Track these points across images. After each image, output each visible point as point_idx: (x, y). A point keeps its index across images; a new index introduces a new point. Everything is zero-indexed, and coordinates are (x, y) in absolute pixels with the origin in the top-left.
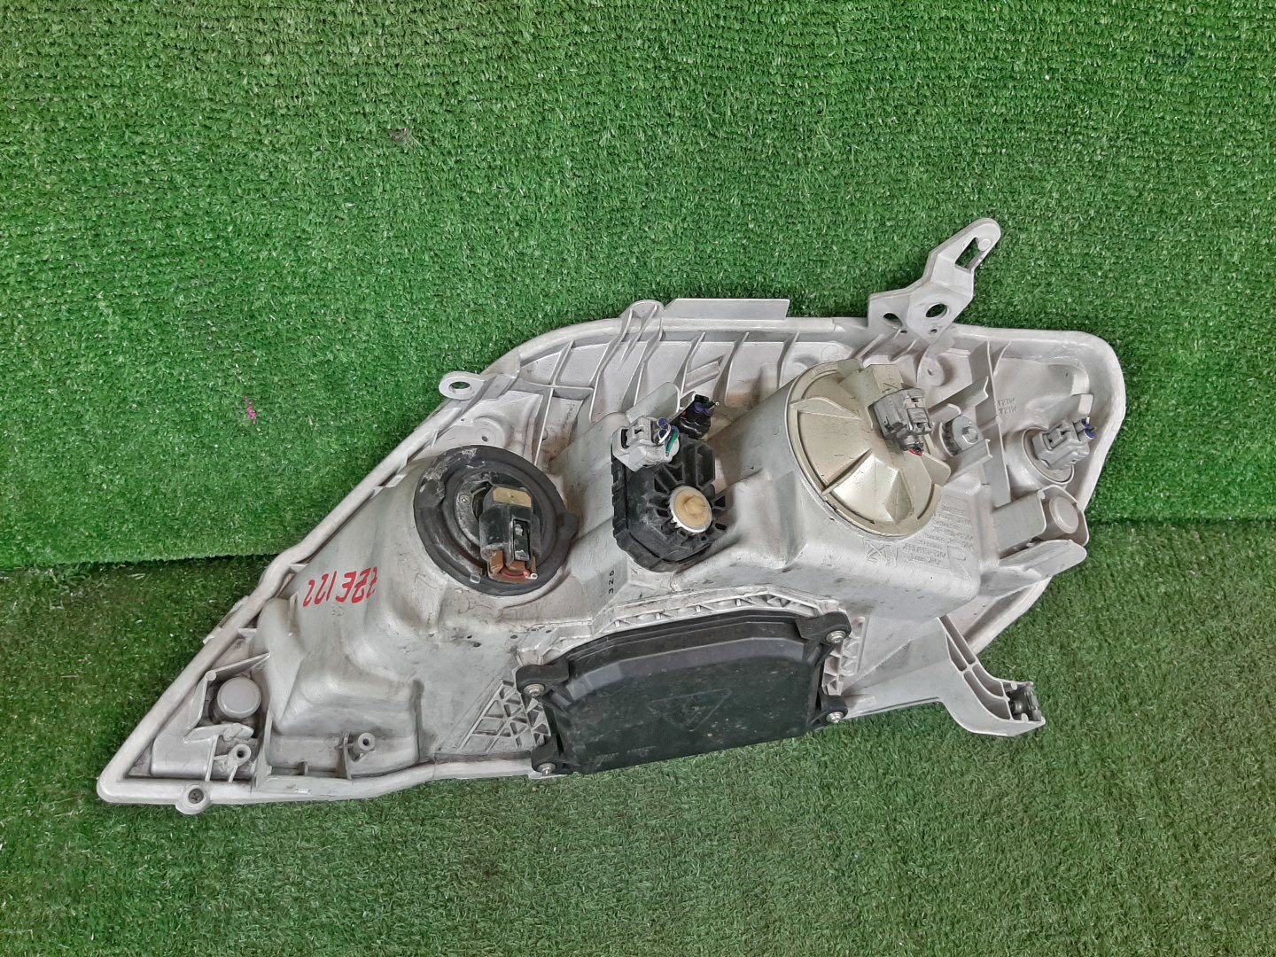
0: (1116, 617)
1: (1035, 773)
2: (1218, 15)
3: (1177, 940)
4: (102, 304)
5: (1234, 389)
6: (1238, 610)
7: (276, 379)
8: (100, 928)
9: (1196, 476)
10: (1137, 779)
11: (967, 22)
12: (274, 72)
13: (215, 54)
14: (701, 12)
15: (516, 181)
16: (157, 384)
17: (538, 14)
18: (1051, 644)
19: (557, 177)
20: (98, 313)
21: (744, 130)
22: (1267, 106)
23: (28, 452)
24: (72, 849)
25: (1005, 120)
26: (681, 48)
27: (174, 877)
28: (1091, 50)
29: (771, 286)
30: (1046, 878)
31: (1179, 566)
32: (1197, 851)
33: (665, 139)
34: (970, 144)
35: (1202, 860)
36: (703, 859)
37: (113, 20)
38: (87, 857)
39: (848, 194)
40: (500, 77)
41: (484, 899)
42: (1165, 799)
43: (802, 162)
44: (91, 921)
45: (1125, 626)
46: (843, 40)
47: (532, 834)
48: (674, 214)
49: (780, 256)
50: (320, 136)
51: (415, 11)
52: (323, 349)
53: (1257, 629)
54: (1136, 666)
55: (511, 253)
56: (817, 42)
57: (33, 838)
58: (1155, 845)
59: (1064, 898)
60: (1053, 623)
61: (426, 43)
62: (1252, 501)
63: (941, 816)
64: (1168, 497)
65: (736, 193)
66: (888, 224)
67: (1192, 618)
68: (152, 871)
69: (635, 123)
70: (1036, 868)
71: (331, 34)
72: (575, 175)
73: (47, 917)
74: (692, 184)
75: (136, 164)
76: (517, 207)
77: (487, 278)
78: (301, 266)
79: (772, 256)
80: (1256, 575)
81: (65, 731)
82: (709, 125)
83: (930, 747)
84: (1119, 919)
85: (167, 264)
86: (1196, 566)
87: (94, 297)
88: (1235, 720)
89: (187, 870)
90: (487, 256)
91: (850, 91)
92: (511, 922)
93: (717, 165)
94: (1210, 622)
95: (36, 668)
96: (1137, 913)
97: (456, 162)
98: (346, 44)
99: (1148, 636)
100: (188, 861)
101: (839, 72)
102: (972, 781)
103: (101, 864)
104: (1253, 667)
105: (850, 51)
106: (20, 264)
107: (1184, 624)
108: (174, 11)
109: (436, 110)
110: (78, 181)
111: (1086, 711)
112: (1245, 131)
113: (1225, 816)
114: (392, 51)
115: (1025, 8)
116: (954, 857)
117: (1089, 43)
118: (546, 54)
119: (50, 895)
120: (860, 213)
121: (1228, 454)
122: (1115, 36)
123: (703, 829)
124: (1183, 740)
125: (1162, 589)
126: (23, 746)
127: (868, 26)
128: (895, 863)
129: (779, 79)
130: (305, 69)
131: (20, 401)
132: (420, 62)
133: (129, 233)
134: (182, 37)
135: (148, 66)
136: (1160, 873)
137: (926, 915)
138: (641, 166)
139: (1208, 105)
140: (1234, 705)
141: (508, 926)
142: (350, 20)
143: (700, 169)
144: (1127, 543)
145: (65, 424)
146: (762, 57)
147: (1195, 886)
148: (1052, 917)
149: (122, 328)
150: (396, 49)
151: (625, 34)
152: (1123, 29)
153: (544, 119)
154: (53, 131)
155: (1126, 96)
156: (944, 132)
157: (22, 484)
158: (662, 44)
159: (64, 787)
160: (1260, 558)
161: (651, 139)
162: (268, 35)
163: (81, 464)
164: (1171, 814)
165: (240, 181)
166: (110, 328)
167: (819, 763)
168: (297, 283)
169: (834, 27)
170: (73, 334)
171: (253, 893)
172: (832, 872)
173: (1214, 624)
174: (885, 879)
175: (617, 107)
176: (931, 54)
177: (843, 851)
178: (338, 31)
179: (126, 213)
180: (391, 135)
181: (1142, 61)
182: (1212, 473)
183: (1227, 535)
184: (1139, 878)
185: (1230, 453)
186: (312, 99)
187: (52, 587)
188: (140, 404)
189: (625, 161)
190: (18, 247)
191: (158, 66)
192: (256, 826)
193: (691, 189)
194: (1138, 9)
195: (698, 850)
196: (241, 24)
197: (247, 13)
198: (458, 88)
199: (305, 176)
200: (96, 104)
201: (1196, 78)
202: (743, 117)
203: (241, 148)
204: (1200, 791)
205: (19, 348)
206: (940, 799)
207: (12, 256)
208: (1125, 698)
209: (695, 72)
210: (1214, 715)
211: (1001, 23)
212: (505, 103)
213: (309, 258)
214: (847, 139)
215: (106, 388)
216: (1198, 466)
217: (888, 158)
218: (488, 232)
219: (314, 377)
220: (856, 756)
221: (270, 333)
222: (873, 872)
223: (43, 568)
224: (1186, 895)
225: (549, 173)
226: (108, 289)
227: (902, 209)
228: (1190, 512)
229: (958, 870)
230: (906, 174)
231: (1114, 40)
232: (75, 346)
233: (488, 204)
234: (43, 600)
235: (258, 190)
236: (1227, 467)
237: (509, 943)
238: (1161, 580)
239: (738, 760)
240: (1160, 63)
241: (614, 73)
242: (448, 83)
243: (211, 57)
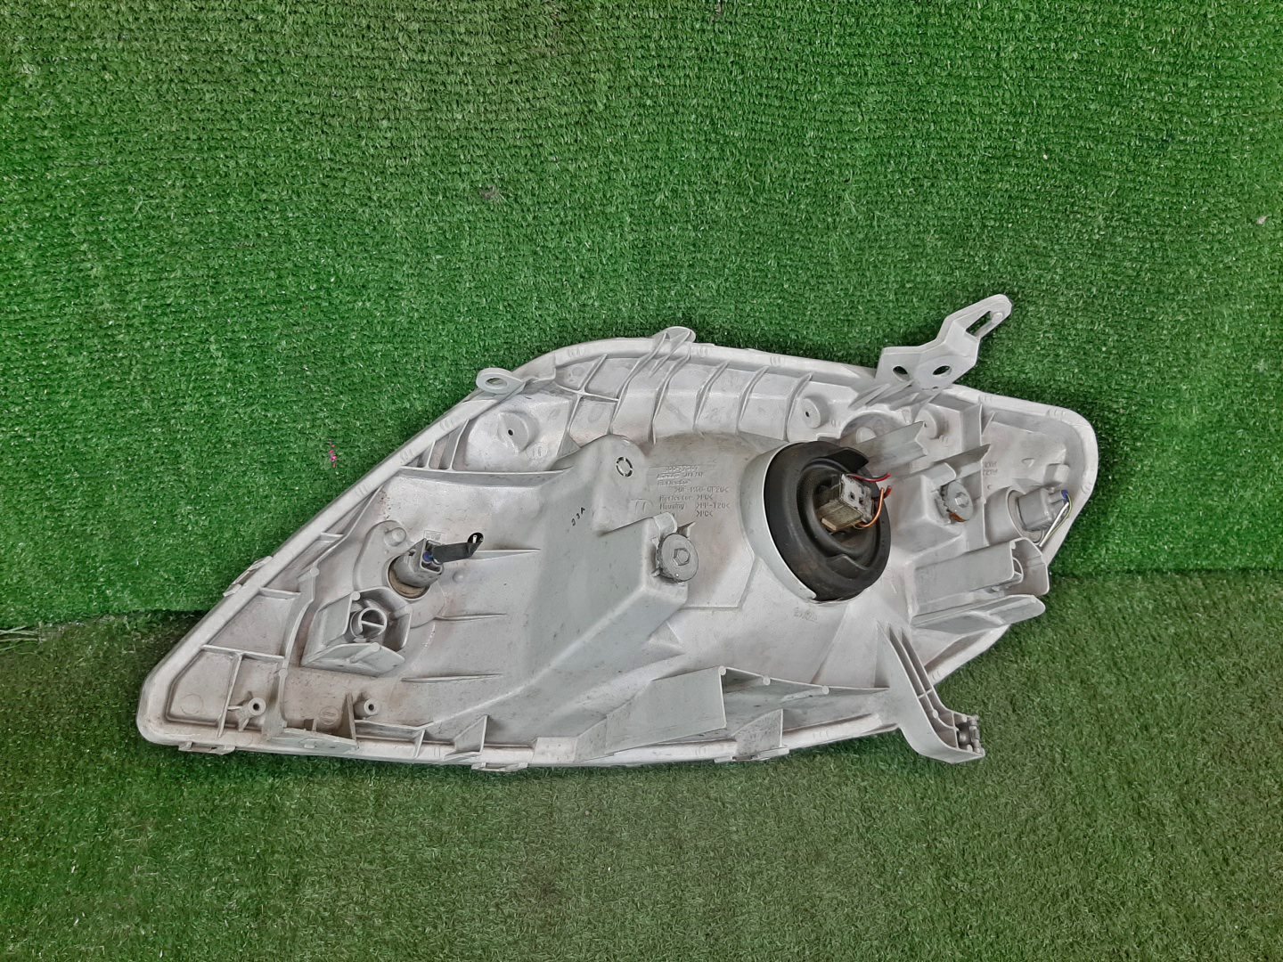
0: (1130, 654)
1: (1066, 796)
2: (1192, 103)
3: (1217, 947)
4: (213, 347)
5: (1226, 441)
6: (1245, 648)
7: (358, 424)
8: (169, 946)
9: (1197, 527)
10: (1162, 800)
11: (974, 106)
12: (389, 135)
13: (340, 119)
14: (746, 91)
15: (584, 235)
16: (252, 425)
17: (610, 87)
18: (1072, 679)
19: (618, 231)
20: (208, 355)
21: (781, 197)
22: (1242, 185)
23: (125, 491)
24: (141, 872)
25: (1010, 197)
26: (728, 123)
27: (241, 898)
28: (1083, 133)
29: (803, 344)
30: (1084, 891)
31: (1185, 609)
32: (1228, 864)
33: (712, 204)
34: (979, 216)
35: (1233, 873)
36: (753, 876)
37: (257, 89)
38: (155, 881)
39: (871, 256)
40: (576, 141)
41: (543, 915)
42: (1192, 817)
43: (831, 226)
44: (160, 938)
45: (1139, 663)
46: (866, 120)
47: (587, 855)
48: (718, 273)
49: (811, 315)
50: (421, 193)
51: (511, 82)
52: (402, 396)
53: (1264, 664)
54: (1154, 698)
55: (574, 304)
56: (844, 119)
57: (104, 862)
58: (1186, 860)
59: (1103, 909)
60: (1072, 661)
61: (518, 110)
62: (1250, 550)
63: (979, 835)
64: (1172, 549)
65: (773, 255)
66: (908, 286)
67: (1202, 654)
68: (219, 892)
69: (686, 188)
70: (1074, 882)
71: (440, 103)
72: (632, 229)
73: (117, 936)
74: (734, 247)
75: (258, 219)
76: (582, 260)
77: (551, 328)
78: (391, 315)
79: (805, 315)
80: (1259, 617)
81: (136, 763)
82: (752, 192)
83: (964, 772)
84: (1158, 928)
85: (275, 311)
86: (1202, 610)
87: (207, 340)
88: (1251, 745)
89: (254, 891)
90: (553, 307)
91: (872, 163)
92: (571, 937)
93: (757, 230)
94: (1219, 658)
95: (107, 706)
96: (1175, 924)
97: (534, 218)
98: (451, 111)
99: (1162, 672)
100: (256, 882)
101: (864, 146)
102: (1007, 804)
103: (169, 886)
104: (1264, 698)
105: (873, 128)
106: (146, 307)
107: (1195, 660)
108: (310, 81)
109: (521, 170)
110: (207, 232)
111: (1111, 740)
112: (1226, 209)
113: (1251, 833)
114: (489, 116)
115: (1024, 93)
116: (995, 874)
117: (1081, 127)
118: (615, 122)
119: (122, 915)
120: (883, 274)
121: (1224, 503)
122: (1104, 121)
123: (751, 849)
124: (1204, 764)
125: (1172, 630)
126: (95, 778)
127: (889, 107)
128: (938, 879)
129: (812, 151)
130: (415, 134)
131: (125, 439)
132: (511, 126)
133: (245, 282)
134: (314, 103)
135: (281, 130)
136: (1194, 886)
137: (971, 927)
138: (690, 227)
139: (1192, 187)
140: (1249, 732)
141: (567, 940)
142: (458, 89)
143: (742, 233)
144: (1135, 590)
145: (163, 463)
146: (797, 131)
147: (1229, 897)
148: (1093, 927)
149: (229, 370)
150: (494, 114)
151: (681, 109)
152: (1110, 115)
153: (609, 178)
154: (191, 187)
155: (1118, 177)
156: (956, 204)
157: (113, 524)
158: (712, 119)
159: (134, 815)
160: (1261, 602)
161: (699, 204)
162: (388, 103)
163: (172, 504)
164: (1198, 831)
165: (346, 236)
166: (218, 370)
167: (859, 789)
168: (385, 333)
169: (859, 107)
170: (184, 375)
171: (318, 912)
172: (877, 886)
173: (1223, 660)
174: (930, 894)
175: (671, 172)
176: (943, 134)
177: (887, 868)
178: (446, 99)
179: (244, 263)
180: (479, 192)
181: (1129, 144)
182: (1210, 523)
183: (1228, 581)
184: (1174, 891)
185: (1226, 502)
186: (418, 160)
187: (125, 633)
188: (234, 444)
189: (676, 221)
190: (145, 292)
191: (290, 130)
192: (320, 849)
193: (734, 251)
194: (1122, 95)
195: (748, 869)
196: (365, 94)
197: (372, 83)
198: (541, 149)
199: (405, 230)
200: (232, 163)
201: (1179, 161)
202: (780, 184)
203: (353, 204)
204: (1224, 810)
205: (133, 387)
206: (977, 818)
207: (139, 299)
208: (1146, 728)
209: (740, 144)
210: (1231, 741)
211: (1003, 107)
212: (579, 163)
213: (398, 308)
214: (870, 206)
215: (206, 428)
216: (1198, 517)
217: (907, 225)
218: (556, 284)
219: (390, 423)
220: (894, 782)
221: (356, 380)
222: (917, 887)
223: (118, 615)
224: (1220, 905)
225: (612, 228)
226: (220, 333)
227: (919, 272)
228: (1192, 563)
229: (1000, 885)
230: (923, 240)
231: (1103, 124)
232: (183, 387)
233: (557, 258)
234: (116, 645)
235: (362, 244)
236: (1225, 516)
237: (568, 956)
238: (1170, 621)
239: (781, 786)
240: (1145, 146)
241: (669, 142)
242: (533, 145)
243: (335, 122)
